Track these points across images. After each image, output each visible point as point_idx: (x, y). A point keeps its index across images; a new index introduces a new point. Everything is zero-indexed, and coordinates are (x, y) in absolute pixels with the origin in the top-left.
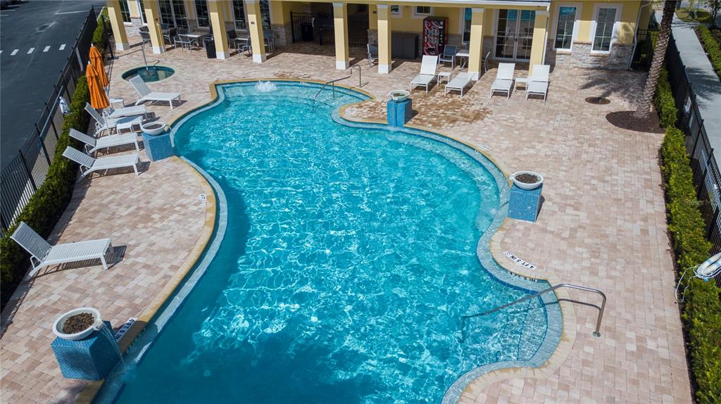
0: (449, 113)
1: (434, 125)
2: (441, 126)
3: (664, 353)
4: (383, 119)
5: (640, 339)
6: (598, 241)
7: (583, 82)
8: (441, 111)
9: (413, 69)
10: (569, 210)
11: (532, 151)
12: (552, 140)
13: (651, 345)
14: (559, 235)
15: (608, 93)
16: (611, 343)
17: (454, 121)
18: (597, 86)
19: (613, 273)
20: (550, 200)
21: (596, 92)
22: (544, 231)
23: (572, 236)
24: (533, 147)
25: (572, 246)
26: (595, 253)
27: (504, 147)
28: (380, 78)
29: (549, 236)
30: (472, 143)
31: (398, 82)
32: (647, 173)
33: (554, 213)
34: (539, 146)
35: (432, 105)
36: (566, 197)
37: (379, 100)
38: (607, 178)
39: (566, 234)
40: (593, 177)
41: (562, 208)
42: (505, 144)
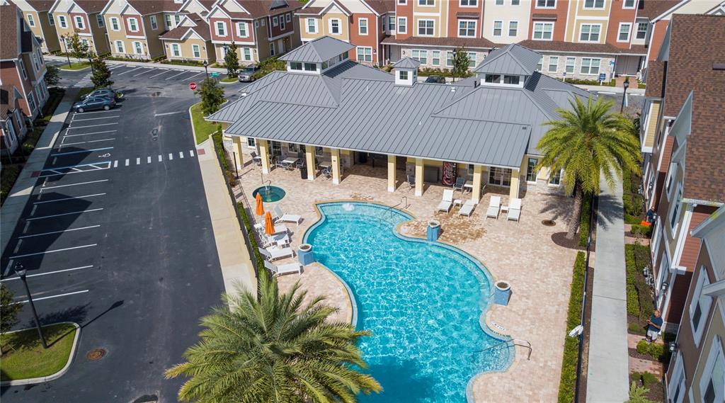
1: (454, 241)
2: (457, 242)
3: (554, 367)
4: (424, 235)
5: (546, 361)
6: (534, 316)
7: (542, 206)
8: (457, 230)
9: (437, 192)
10: (524, 299)
11: (508, 261)
12: (520, 253)
13: (549, 363)
14: (517, 313)
15: (556, 218)
16: (534, 363)
17: (465, 238)
18: (550, 211)
19: (540, 333)
20: (515, 293)
21: (548, 216)
22: (511, 310)
23: (524, 314)
24: (509, 259)
25: (522, 319)
26: (533, 323)
27: (493, 258)
28: (417, 201)
29: (513, 314)
31: (429, 204)
32: (566, 277)
33: (516, 300)
34: (512, 258)
35: (451, 224)
36: (523, 292)
37: (419, 220)
38: (545, 280)
39: (521, 313)
40: (538, 279)
41: (520, 298)
42: (494, 256)
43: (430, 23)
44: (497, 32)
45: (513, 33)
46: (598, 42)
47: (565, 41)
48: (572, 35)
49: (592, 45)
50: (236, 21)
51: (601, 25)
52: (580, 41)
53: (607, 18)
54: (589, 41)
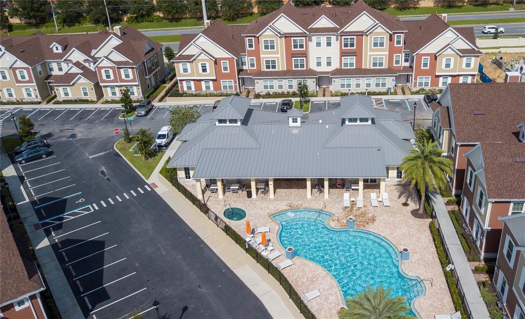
0: (364, 219)
1: (363, 226)
2: (365, 226)
5: (440, 285)
6: (424, 263)
8: (361, 218)
10: (415, 255)
12: (400, 227)
13: (442, 286)
14: (415, 263)
15: (407, 200)
16: (435, 288)
17: (368, 223)
18: (403, 196)
19: (430, 271)
20: (410, 250)
21: (403, 200)
22: (412, 262)
23: (419, 263)
24: (396, 232)
25: (419, 265)
26: (425, 267)
27: (388, 233)
30: (378, 233)
31: (336, 203)
32: (428, 237)
33: (411, 257)
34: (398, 231)
37: (337, 216)
38: (420, 241)
39: (417, 262)
40: (416, 241)
43: (274, 62)
44: (319, 64)
45: (329, 64)
46: (383, 67)
47: (363, 68)
48: (367, 64)
49: (380, 69)
50: (121, 68)
51: (384, 57)
52: (372, 67)
53: (387, 53)
54: (378, 67)
